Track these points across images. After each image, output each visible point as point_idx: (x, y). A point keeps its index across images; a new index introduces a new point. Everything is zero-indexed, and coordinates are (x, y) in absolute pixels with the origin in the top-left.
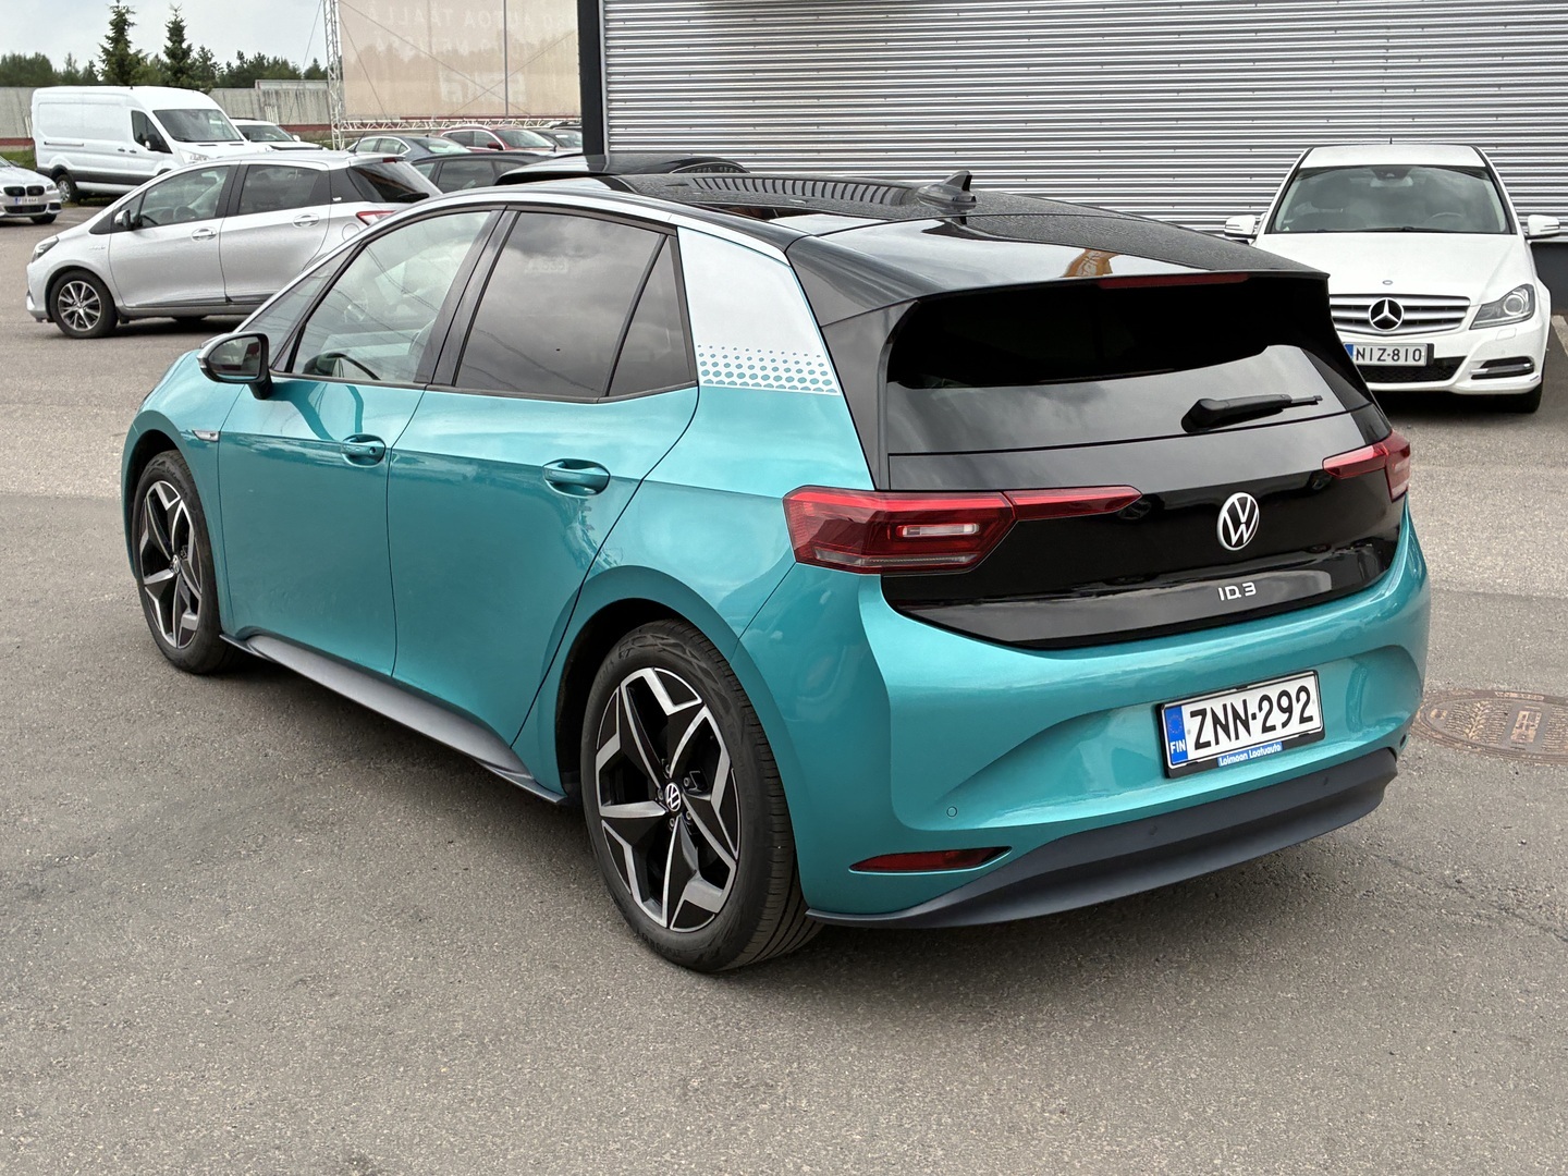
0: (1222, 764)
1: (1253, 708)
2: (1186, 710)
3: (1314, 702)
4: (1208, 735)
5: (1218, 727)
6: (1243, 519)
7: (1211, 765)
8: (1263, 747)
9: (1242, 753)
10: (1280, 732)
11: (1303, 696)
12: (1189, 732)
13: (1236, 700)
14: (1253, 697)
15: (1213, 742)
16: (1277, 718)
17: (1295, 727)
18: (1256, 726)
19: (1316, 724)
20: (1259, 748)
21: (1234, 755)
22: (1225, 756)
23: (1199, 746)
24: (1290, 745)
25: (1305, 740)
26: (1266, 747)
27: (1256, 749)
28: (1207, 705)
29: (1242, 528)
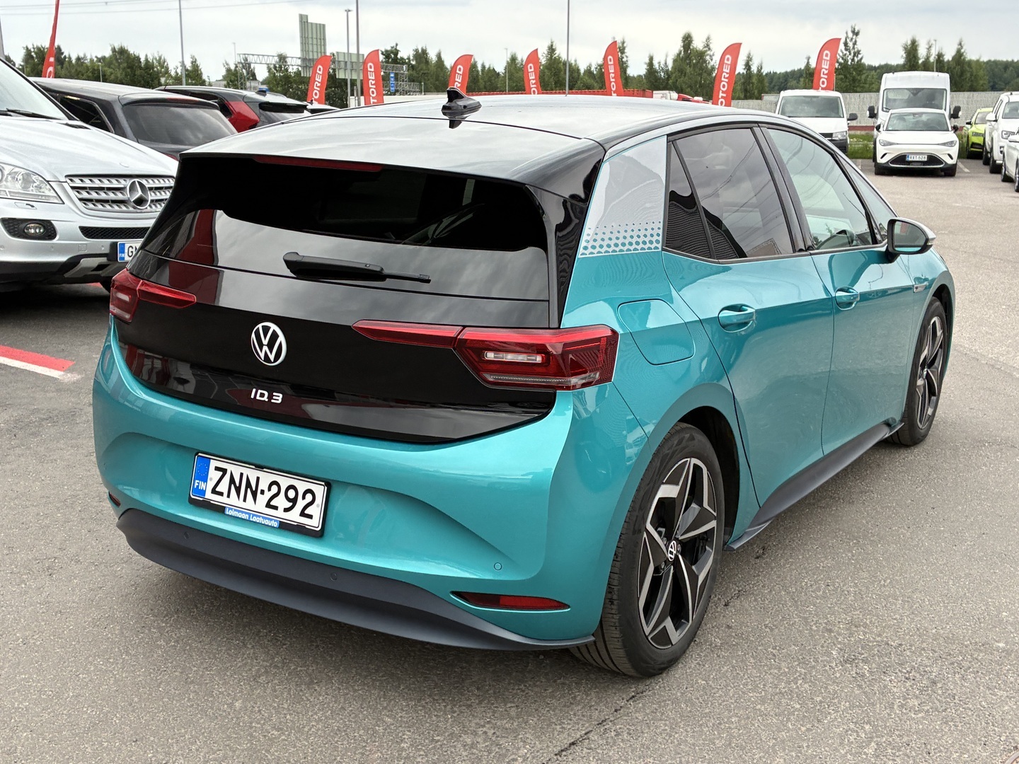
0: (227, 513)
1: (263, 485)
2: (214, 464)
3: (318, 506)
4: (223, 487)
5: (233, 486)
6: (265, 342)
7: (219, 510)
8: (263, 517)
9: (246, 513)
10: (280, 513)
11: (309, 498)
12: (211, 479)
13: (252, 474)
14: (266, 478)
15: (226, 494)
16: (281, 502)
17: (294, 516)
18: (262, 499)
19: (315, 523)
20: (260, 517)
21: (239, 511)
22: (232, 509)
23: (214, 491)
24: (285, 527)
25: (299, 530)
26: (266, 518)
27: (257, 516)
28: (230, 467)
29: (265, 348)
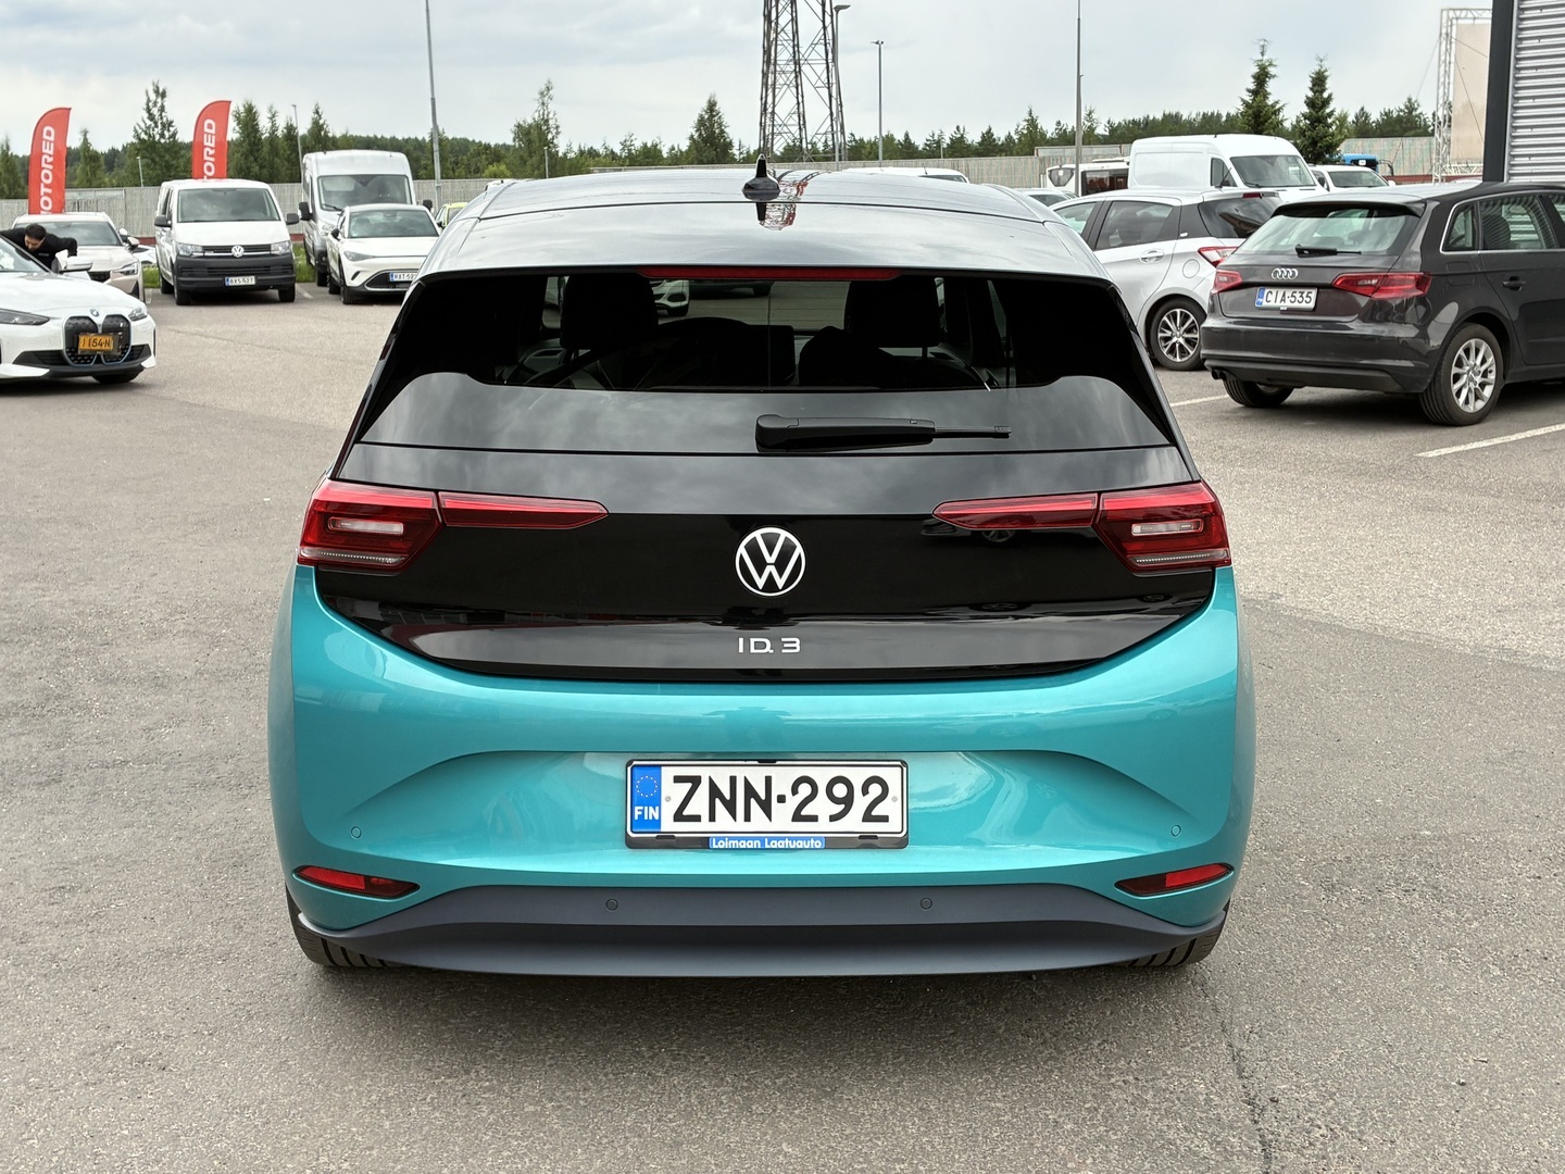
0: (715, 846)
1: (781, 789)
2: (668, 773)
3: (894, 799)
4: (698, 806)
5: (718, 801)
6: (771, 559)
7: (701, 844)
8: (790, 839)
9: (753, 839)
10: (824, 825)
11: (876, 790)
12: (668, 799)
13: (756, 775)
14: (783, 777)
15: (706, 817)
16: (822, 807)
17: (853, 823)
18: (782, 815)
19: (894, 826)
20: (784, 839)
21: (739, 839)
22: (724, 839)
23: (679, 816)
24: (834, 843)
25: (867, 842)
26: (797, 839)
27: (778, 839)
28: (704, 773)
29: (770, 569)
